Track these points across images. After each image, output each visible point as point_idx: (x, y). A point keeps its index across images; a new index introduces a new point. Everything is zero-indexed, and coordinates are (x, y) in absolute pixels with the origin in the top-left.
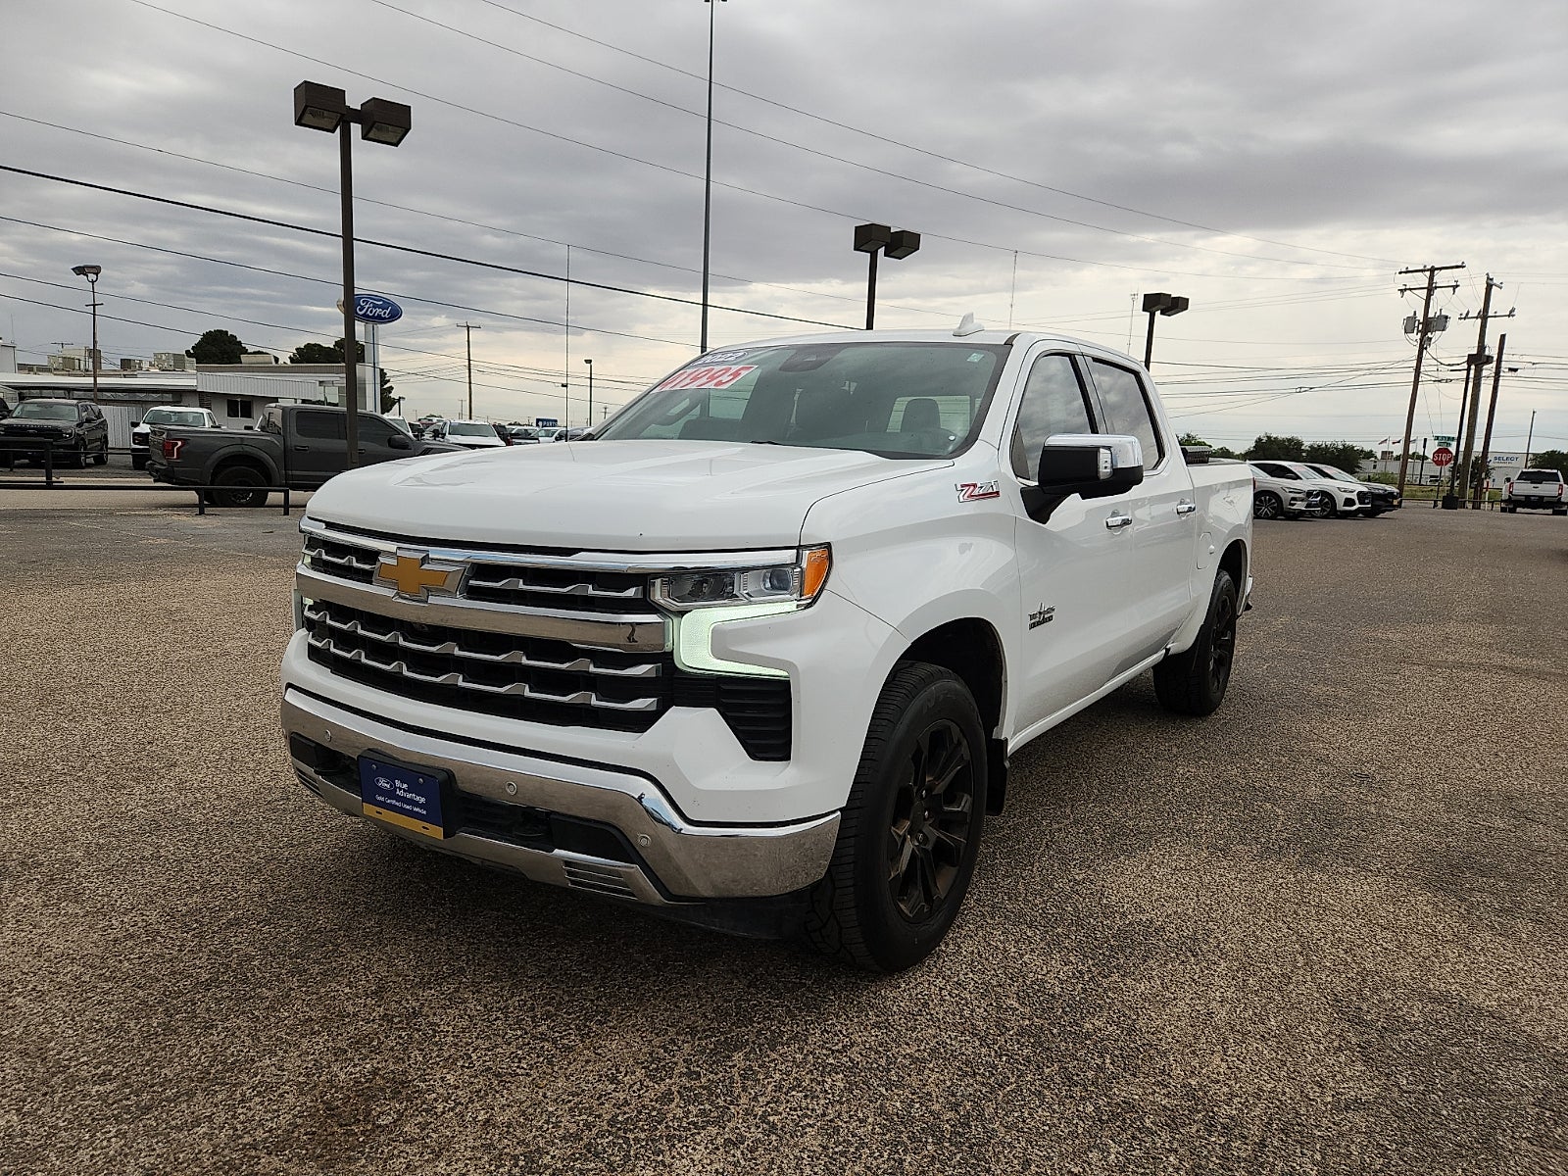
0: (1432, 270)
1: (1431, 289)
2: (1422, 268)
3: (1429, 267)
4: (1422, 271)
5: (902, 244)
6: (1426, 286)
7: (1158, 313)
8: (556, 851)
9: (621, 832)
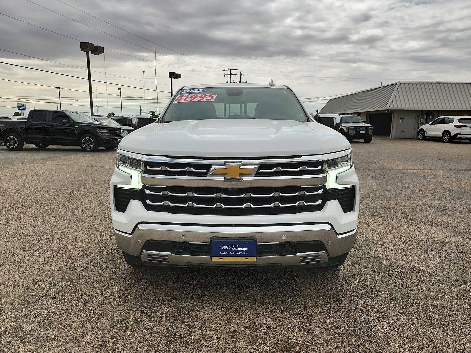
0: (230, 70)
1: (231, 75)
2: (228, 69)
3: (229, 69)
4: (228, 70)
5: (98, 50)
6: (229, 74)
7: (173, 78)
8: (298, 254)
9: (322, 242)
